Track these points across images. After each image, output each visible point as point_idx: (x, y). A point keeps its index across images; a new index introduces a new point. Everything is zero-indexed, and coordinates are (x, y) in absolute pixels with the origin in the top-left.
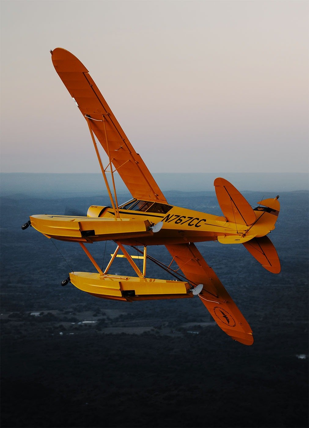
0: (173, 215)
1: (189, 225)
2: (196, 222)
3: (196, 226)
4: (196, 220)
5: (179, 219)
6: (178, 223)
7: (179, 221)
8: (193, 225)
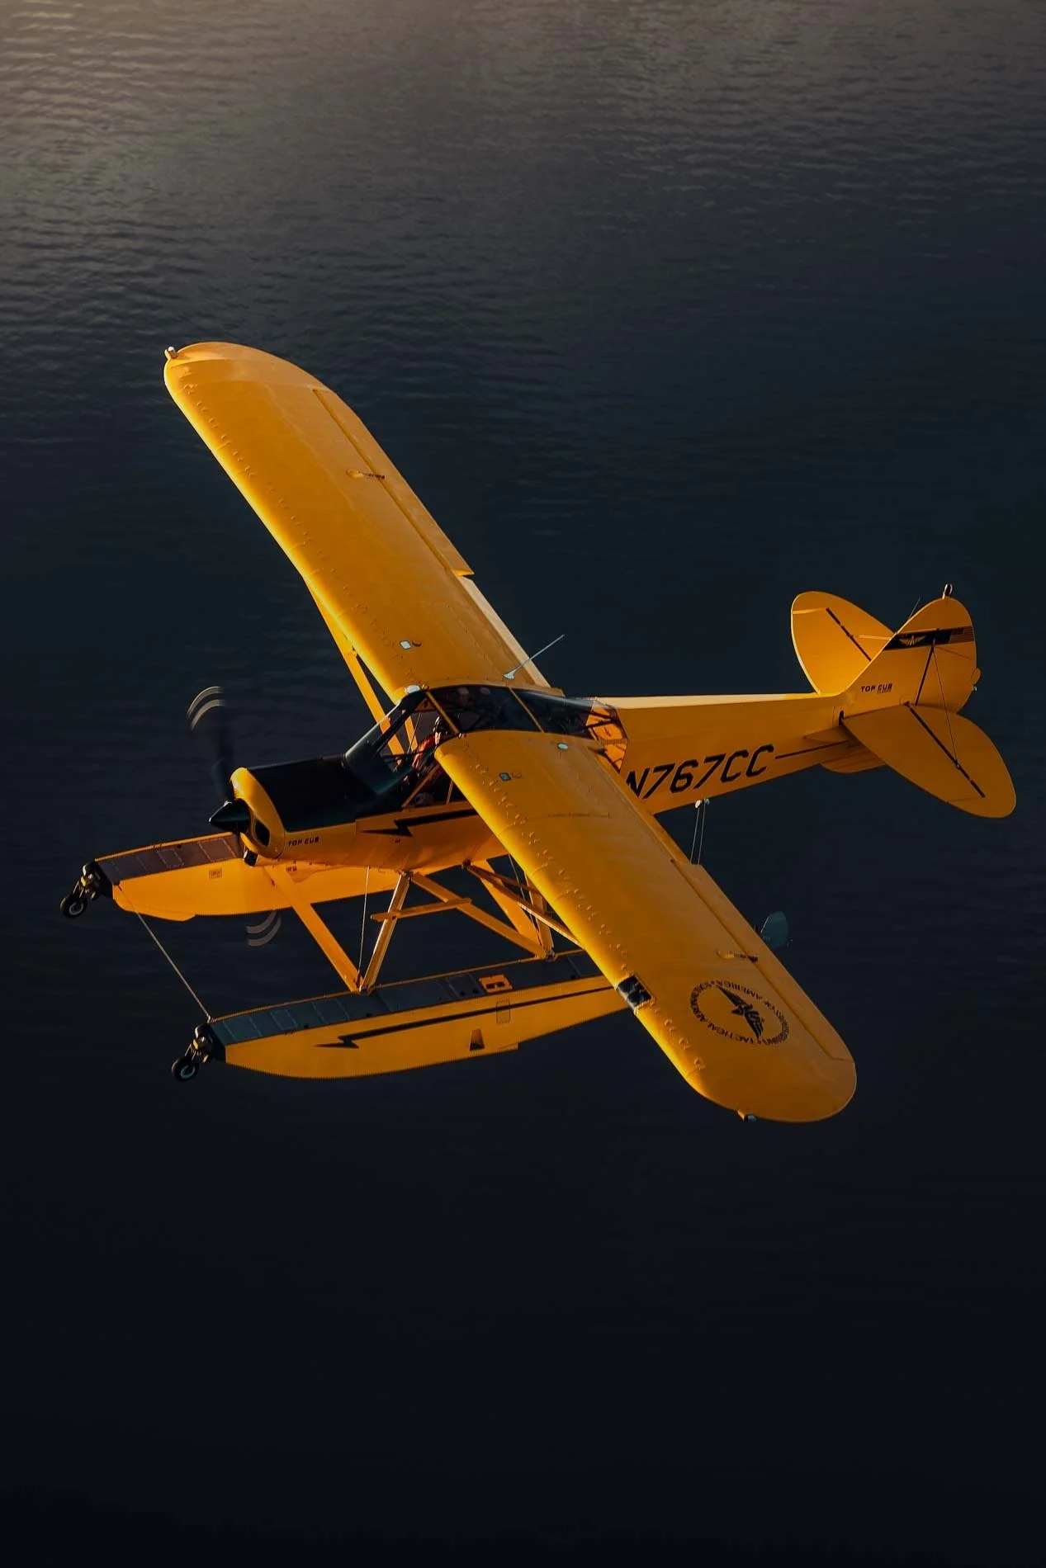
0: (647, 771)
1: (724, 779)
2: (740, 765)
3: (750, 773)
4: (736, 758)
5: (678, 777)
6: (681, 789)
7: (681, 783)
8: (738, 775)
